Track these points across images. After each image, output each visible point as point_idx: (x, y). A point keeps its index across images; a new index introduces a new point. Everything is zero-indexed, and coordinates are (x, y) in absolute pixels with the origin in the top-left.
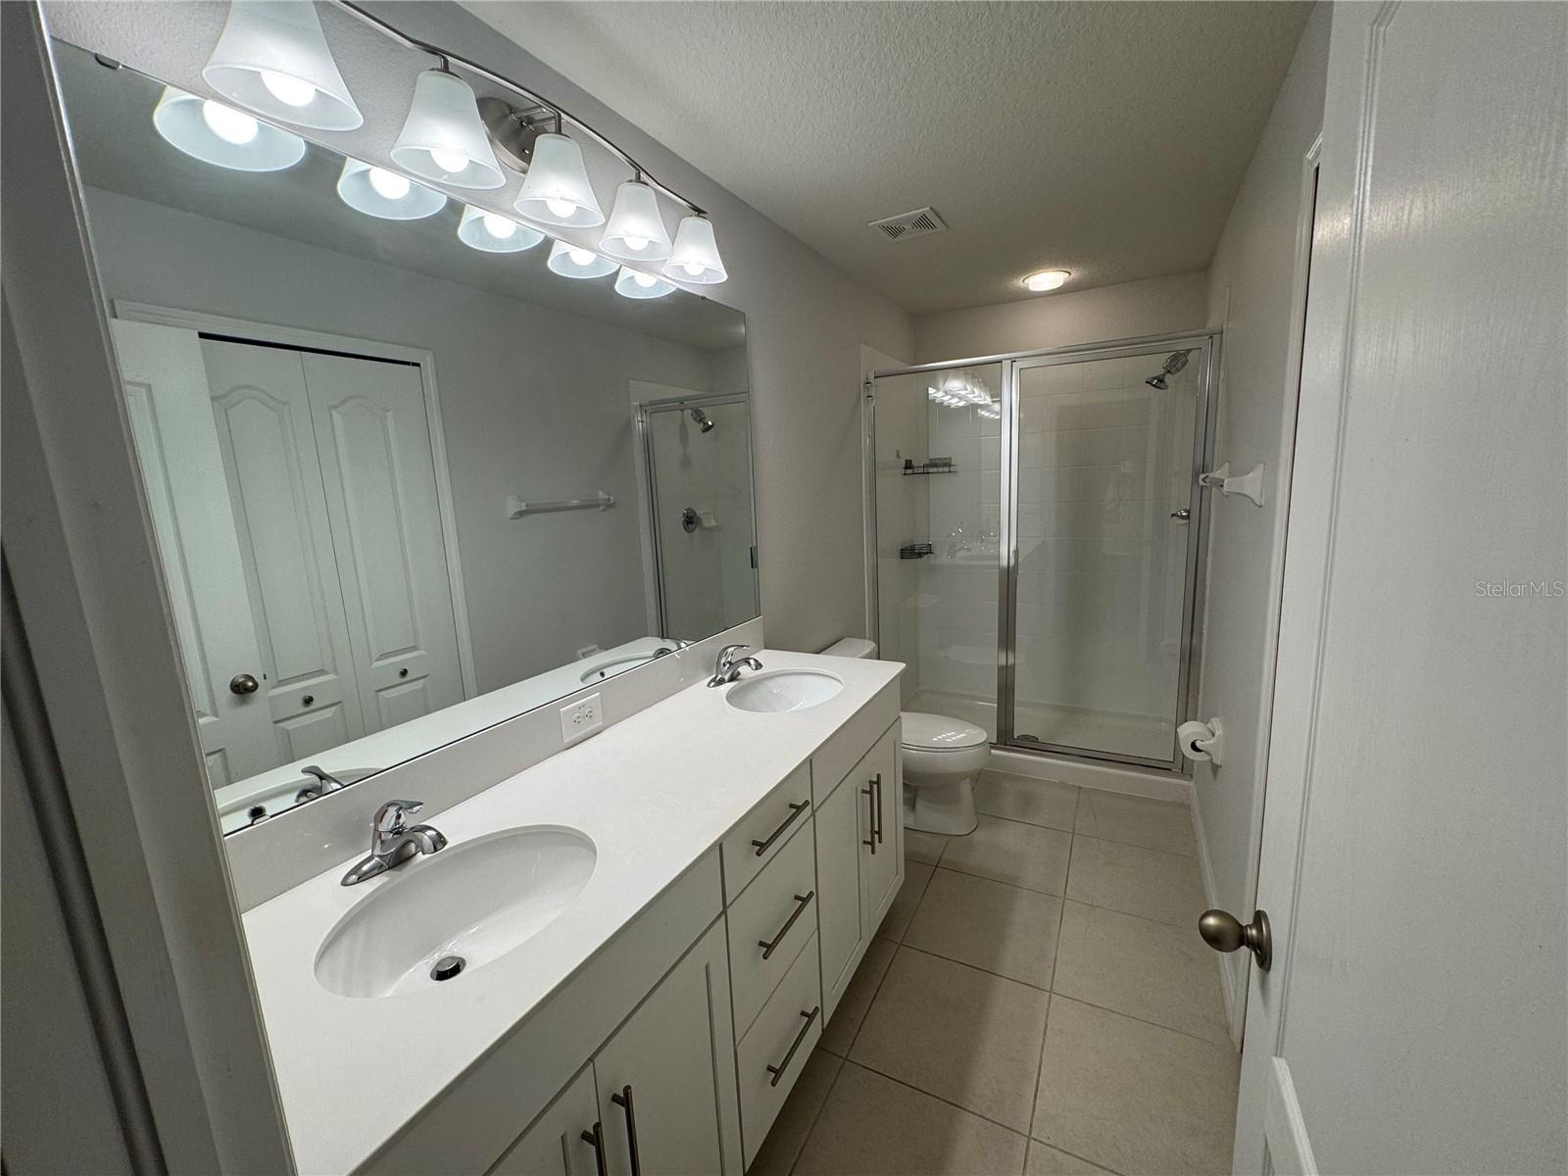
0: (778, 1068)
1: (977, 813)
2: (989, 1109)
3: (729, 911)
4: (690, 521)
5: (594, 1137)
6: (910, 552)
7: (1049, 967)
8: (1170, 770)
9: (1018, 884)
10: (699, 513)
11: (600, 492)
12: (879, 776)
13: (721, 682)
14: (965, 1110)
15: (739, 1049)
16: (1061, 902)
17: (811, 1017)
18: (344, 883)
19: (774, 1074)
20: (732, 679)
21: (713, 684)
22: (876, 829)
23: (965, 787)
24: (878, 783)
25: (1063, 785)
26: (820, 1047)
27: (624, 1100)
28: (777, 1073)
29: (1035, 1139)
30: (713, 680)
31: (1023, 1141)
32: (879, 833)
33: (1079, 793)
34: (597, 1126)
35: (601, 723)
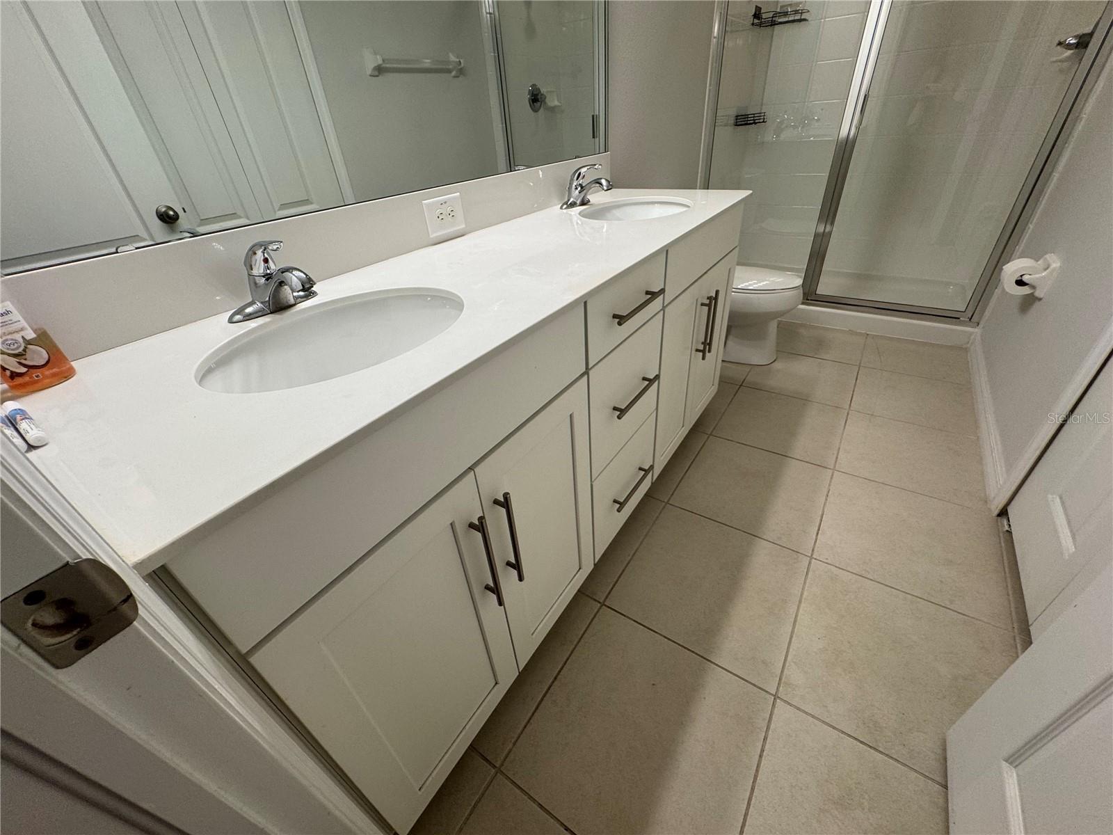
0: (622, 501)
1: (777, 351)
2: (779, 538)
3: (591, 373)
4: (536, 99)
5: (480, 526)
6: (744, 120)
7: (833, 454)
8: (959, 318)
9: (810, 399)
10: (543, 90)
11: (451, 55)
12: (717, 292)
13: (573, 205)
14: (759, 538)
15: (594, 484)
16: (847, 412)
17: (647, 472)
18: (231, 321)
19: (619, 505)
20: (583, 204)
21: (565, 206)
22: (708, 341)
23: (773, 327)
24: (716, 298)
25: (851, 332)
26: (648, 495)
27: (505, 503)
28: (621, 505)
29: (815, 559)
30: (566, 203)
31: (806, 561)
32: (710, 344)
33: (866, 338)
34: (481, 519)
35: (464, 226)
